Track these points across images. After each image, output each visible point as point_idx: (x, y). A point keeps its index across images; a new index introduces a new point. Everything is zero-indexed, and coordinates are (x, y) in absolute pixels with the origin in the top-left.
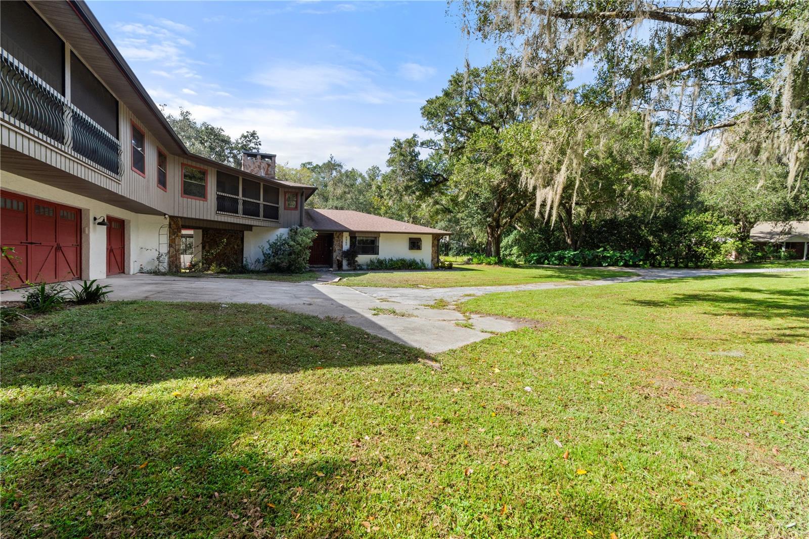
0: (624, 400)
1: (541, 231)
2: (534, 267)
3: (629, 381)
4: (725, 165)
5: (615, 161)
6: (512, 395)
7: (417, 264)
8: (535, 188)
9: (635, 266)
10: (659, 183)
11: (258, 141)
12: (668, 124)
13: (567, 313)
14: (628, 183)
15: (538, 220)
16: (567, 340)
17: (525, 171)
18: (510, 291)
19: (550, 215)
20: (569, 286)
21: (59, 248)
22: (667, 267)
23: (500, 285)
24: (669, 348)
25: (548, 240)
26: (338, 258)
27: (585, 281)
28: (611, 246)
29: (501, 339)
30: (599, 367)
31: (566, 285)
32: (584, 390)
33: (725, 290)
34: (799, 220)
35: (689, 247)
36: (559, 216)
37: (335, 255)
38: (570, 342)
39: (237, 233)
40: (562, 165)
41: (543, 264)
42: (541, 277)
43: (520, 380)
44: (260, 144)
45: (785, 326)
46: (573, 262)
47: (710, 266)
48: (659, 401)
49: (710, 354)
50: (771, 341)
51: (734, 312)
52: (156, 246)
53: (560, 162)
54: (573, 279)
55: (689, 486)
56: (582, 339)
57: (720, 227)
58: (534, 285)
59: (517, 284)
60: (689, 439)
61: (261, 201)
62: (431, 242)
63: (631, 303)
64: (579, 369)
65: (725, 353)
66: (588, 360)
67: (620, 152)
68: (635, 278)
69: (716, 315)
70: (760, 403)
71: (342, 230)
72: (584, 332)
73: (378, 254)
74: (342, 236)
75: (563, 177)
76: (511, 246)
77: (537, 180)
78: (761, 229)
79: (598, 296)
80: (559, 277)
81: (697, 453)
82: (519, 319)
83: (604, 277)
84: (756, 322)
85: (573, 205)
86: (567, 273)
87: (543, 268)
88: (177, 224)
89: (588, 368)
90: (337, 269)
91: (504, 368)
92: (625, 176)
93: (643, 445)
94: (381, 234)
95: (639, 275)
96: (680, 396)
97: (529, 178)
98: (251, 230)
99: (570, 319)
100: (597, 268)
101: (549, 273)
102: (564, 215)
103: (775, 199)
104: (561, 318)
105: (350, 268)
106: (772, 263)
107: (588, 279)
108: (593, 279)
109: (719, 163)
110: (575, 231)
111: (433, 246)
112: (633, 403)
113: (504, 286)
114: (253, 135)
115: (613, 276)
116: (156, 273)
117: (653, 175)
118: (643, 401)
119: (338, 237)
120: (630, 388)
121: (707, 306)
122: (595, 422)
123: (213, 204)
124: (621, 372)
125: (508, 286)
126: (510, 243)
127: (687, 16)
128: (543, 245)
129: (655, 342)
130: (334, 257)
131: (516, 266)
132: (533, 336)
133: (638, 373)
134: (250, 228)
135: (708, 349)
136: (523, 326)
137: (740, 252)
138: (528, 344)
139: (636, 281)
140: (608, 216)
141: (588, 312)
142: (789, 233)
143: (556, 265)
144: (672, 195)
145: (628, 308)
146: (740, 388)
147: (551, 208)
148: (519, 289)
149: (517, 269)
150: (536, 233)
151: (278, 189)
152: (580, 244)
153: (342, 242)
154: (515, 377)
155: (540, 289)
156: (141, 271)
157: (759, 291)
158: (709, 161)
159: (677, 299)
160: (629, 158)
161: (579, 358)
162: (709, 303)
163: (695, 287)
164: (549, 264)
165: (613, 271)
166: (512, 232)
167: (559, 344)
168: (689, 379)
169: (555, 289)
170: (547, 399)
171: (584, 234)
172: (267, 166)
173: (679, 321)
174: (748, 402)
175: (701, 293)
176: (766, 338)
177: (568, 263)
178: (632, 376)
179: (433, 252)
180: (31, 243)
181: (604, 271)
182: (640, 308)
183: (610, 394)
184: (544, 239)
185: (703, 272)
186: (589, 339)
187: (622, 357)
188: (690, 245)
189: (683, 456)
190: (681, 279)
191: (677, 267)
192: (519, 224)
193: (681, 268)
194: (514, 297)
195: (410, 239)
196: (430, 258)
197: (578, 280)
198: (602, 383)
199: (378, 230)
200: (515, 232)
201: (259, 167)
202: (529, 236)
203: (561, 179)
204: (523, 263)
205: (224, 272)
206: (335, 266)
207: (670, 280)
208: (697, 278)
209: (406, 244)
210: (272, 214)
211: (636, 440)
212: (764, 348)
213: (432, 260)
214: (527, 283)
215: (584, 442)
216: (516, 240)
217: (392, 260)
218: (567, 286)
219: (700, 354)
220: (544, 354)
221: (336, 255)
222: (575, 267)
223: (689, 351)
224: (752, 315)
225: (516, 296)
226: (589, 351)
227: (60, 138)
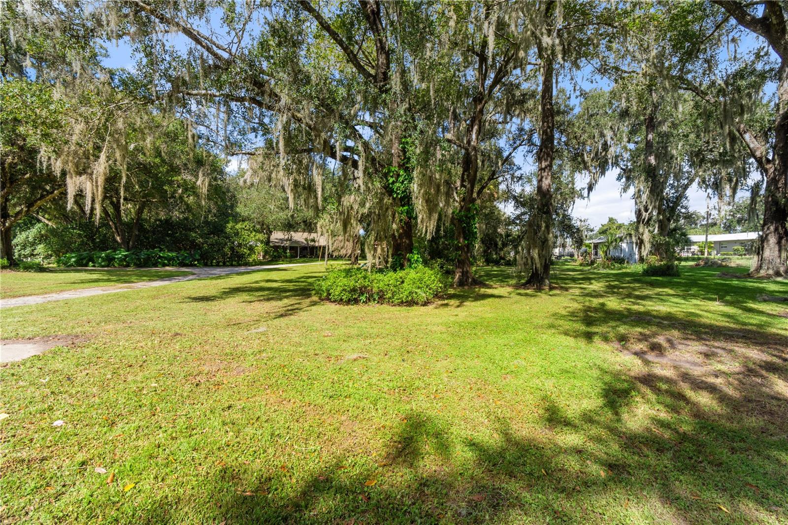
0: (177, 394)
1: (81, 226)
2: (72, 270)
3: (183, 375)
4: (252, 184)
5: (163, 161)
6: (31, 440)
8: (64, 173)
9: (191, 265)
10: (204, 190)
12: (208, 140)
13: (118, 319)
14: (178, 186)
15: (73, 212)
16: (117, 350)
17: (44, 148)
18: (33, 303)
19: (93, 209)
20: (122, 290)
22: (218, 265)
23: (14, 297)
24: (217, 335)
25: (91, 238)
27: (140, 283)
28: (167, 247)
29: (12, 371)
30: (153, 369)
31: (117, 289)
32: (136, 399)
33: (257, 282)
34: (294, 231)
35: (232, 249)
36: (105, 210)
38: (121, 352)
40: (100, 152)
41: (87, 266)
42: (83, 282)
43: (46, 416)
45: (288, 304)
46: (125, 263)
47: (247, 264)
48: (208, 384)
49: (246, 333)
50: (282, 316)
51: (262, 298)
53: (98, 148)
54: (126, 282)
55: (228, 446)
56: (135, 345)
57: (254, 233)
58: (71, 293)
59: (46, 293)
60: (229, 407)
63: (187, 300)
64: (130, 378)
65: (256, 331)
66: (141, 366)
67: (168, 153)
68: (191, 277)
69: (251, 302)
70: (274, 363)
72: (138, 337)
75: (103, 167)
76: (33, 244)
77: (66, 163)
78: (277, 236)
79: (154, 297)
80: (108, 280)
81: (235, 416)
82: (46, 339)
83: (162, 278)
84: (274, 303)
85: (122, 201)
86: (119, 275)
87: (86, 271)
89: (141, 374)
91: (17, 408)
92: (175, 178)
93: (193, 429)
95: (194, 274)
96: (225, 374)
97: (53, 158)
99: (120, 326)
100: (154, 269)
101: (95, 276)
102: (111, 210)
103: (282, 215)
104: (110, 327)
106: (283, 261)
107: (144, 280)
108: (150, 280)
109: (248, 183)
110: (126, 228)
112: (185, 394)
113: (22, 298)
115: (169, 276)
117: (199, 183)
118: (194, 389)
120: (184, 381)
121: (245, 296)
122: (147, 427)
124: (175, 369)
125: (30, 298)
126: (31, 239)
127: (215, 48)
128: (83, 244)
129: (206, 333)
131: (41, 269)
132: (69, 355)
133: (191, 364)
135: (245, 330)
136: (52, 346)
137: (266, 253)
138: (60, 366)
139: (191, 280)
140: (162, 216)
141: (143, 315)
142: (290, 240)
143: (103, 266)
144: (217, 202)
145: (184, 305)
146: (264, 355)
147: (93, 201)
148: (49, 299)
149: (45, 274)
150: (74, 229)
152: (134, 243)
154: (38, 415)
155: (81, 296)
157: (276, 281)
158: (242, 180)
159: (225, 293)
160: (177, 162)
161: (131, 366)
162: (246, 293)
163: (237, 282)
164: (94, 266)
165: (170, 271)
166: (33, 225)
167: (106, 357)
168: (232, 357)
169: (103, 295)
170: (87, 425)
171: (137, 233)
173: (226, 311)
174: (268, 363)
175: (241, 286)
176: (278, 314)
177: (119, 264)
178: (186, 369)
181: (160, 272)
182: (194, 305)
183: (164, 393)
184: (85, 236)
185: (242, 269)
186: (143, 344)
187: (177, 353)
188: (233, 248)
189: (224, 424)
190: (228, 275)
191: (225, 265)
192: (46, 216)
193: (228, 266)
194: (39, 311)
197: (133, 282)
198: (156, 385)
200: (39, 225)
202: (62, 231)
203: (101, 167)
204: (55, 265)
207: (219, 277)
208: (239, 274)
211: (186, 428)
212: (277, 322)
214: (61, 291)
215: (133, 454)
216: (42, 236)
218: (119, 290)
219: (240, 334)
220: (84, 373)
222: (128, 269)
223: (232, 335)
224: (272, 299)
225: (42, 309)
226: (142, 356)
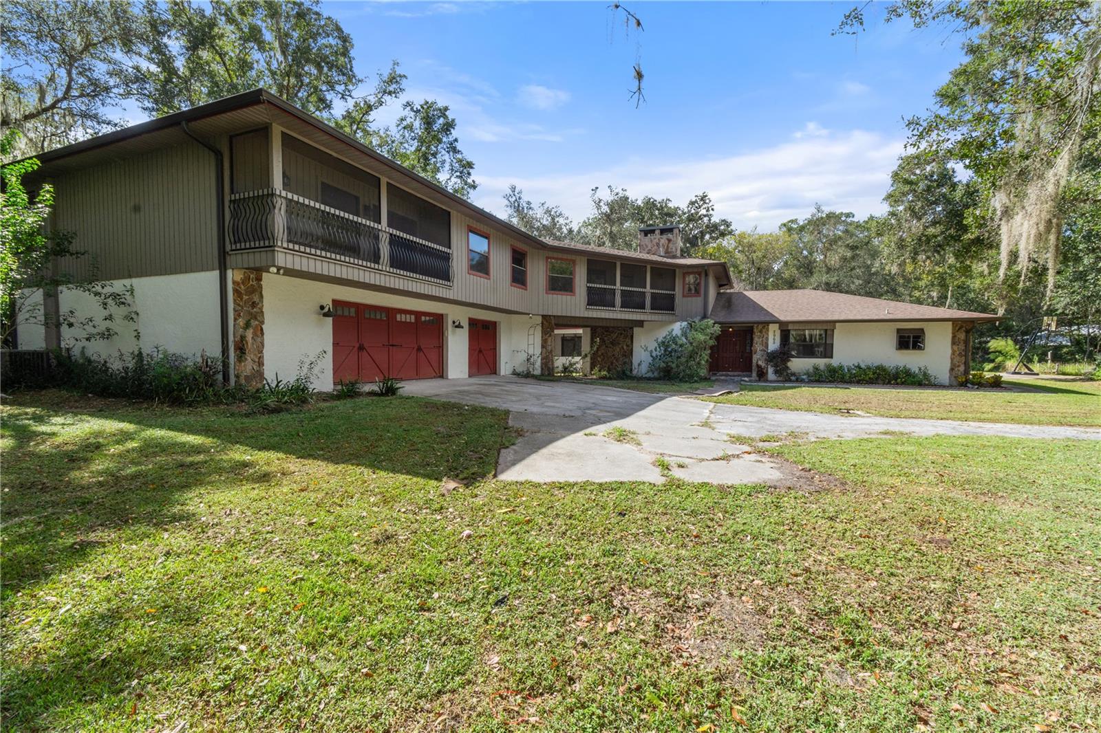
7: (914, 375)
11: (710, 204)
21: (419, 349)
26: (760, 363)
37: (755, 358)
39: (626, 331)
44: (713, 209)
52: (524, 346)
61: (648, 289)
62: (951, 335)
71: (767, 322)
73: (832, 357)
74: (768, 330)
88: (550, 323)
90: (757, 379)
94: (837, 324)
98: (642, 326)
105: (780, 379)
111: (953, 343)
114: (703, 198)
116: (528, 375)
119: (761, 332)
123: (582, 299)
130: (754, 361)
134: (640, 324)
151: (675, 270)
153: (767, 339)
156: (515, 373)
172: (667, 242)
179: (953, 353)
180: (393, 345)
195: (899, 331)
196: (947, 365)
199: (829, 318)
201: (658, 245)
205: (604, 378)
206: (754, 374)
209: (892, 340)
210: (665, 304)
213: (952, 369)
217: (859, 367)
221: (758, 359)
227: (376, 258)
